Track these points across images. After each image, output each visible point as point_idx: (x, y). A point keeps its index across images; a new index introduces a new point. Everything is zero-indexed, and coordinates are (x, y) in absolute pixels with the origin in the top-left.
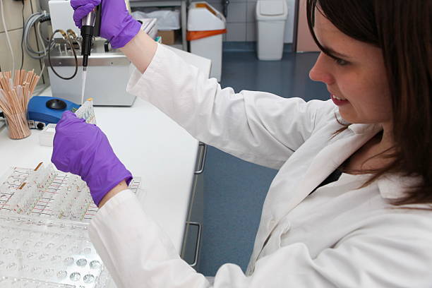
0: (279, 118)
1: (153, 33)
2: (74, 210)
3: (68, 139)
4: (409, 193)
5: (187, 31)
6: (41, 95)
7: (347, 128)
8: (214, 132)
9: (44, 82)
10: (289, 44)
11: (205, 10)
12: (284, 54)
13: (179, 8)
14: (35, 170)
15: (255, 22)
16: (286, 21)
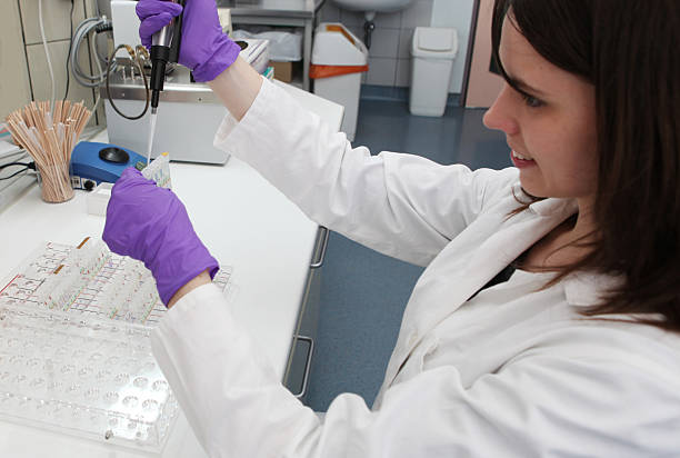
0: (433, 192)
1: (262, 62)
2: (133, 307)
3: (128, 208)
4: (605, 298)
5: (311, 64)
6: (92, 141)
7: (528, 207)
8: (339, 210)
9: (98, 122)
10: (455, 95)
11: (339, 35)
12: (447, 108)
13: (302, 29)
14: (79, 247)
15: (409, 59)
16: (454, 60)
